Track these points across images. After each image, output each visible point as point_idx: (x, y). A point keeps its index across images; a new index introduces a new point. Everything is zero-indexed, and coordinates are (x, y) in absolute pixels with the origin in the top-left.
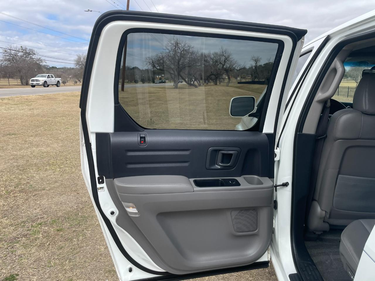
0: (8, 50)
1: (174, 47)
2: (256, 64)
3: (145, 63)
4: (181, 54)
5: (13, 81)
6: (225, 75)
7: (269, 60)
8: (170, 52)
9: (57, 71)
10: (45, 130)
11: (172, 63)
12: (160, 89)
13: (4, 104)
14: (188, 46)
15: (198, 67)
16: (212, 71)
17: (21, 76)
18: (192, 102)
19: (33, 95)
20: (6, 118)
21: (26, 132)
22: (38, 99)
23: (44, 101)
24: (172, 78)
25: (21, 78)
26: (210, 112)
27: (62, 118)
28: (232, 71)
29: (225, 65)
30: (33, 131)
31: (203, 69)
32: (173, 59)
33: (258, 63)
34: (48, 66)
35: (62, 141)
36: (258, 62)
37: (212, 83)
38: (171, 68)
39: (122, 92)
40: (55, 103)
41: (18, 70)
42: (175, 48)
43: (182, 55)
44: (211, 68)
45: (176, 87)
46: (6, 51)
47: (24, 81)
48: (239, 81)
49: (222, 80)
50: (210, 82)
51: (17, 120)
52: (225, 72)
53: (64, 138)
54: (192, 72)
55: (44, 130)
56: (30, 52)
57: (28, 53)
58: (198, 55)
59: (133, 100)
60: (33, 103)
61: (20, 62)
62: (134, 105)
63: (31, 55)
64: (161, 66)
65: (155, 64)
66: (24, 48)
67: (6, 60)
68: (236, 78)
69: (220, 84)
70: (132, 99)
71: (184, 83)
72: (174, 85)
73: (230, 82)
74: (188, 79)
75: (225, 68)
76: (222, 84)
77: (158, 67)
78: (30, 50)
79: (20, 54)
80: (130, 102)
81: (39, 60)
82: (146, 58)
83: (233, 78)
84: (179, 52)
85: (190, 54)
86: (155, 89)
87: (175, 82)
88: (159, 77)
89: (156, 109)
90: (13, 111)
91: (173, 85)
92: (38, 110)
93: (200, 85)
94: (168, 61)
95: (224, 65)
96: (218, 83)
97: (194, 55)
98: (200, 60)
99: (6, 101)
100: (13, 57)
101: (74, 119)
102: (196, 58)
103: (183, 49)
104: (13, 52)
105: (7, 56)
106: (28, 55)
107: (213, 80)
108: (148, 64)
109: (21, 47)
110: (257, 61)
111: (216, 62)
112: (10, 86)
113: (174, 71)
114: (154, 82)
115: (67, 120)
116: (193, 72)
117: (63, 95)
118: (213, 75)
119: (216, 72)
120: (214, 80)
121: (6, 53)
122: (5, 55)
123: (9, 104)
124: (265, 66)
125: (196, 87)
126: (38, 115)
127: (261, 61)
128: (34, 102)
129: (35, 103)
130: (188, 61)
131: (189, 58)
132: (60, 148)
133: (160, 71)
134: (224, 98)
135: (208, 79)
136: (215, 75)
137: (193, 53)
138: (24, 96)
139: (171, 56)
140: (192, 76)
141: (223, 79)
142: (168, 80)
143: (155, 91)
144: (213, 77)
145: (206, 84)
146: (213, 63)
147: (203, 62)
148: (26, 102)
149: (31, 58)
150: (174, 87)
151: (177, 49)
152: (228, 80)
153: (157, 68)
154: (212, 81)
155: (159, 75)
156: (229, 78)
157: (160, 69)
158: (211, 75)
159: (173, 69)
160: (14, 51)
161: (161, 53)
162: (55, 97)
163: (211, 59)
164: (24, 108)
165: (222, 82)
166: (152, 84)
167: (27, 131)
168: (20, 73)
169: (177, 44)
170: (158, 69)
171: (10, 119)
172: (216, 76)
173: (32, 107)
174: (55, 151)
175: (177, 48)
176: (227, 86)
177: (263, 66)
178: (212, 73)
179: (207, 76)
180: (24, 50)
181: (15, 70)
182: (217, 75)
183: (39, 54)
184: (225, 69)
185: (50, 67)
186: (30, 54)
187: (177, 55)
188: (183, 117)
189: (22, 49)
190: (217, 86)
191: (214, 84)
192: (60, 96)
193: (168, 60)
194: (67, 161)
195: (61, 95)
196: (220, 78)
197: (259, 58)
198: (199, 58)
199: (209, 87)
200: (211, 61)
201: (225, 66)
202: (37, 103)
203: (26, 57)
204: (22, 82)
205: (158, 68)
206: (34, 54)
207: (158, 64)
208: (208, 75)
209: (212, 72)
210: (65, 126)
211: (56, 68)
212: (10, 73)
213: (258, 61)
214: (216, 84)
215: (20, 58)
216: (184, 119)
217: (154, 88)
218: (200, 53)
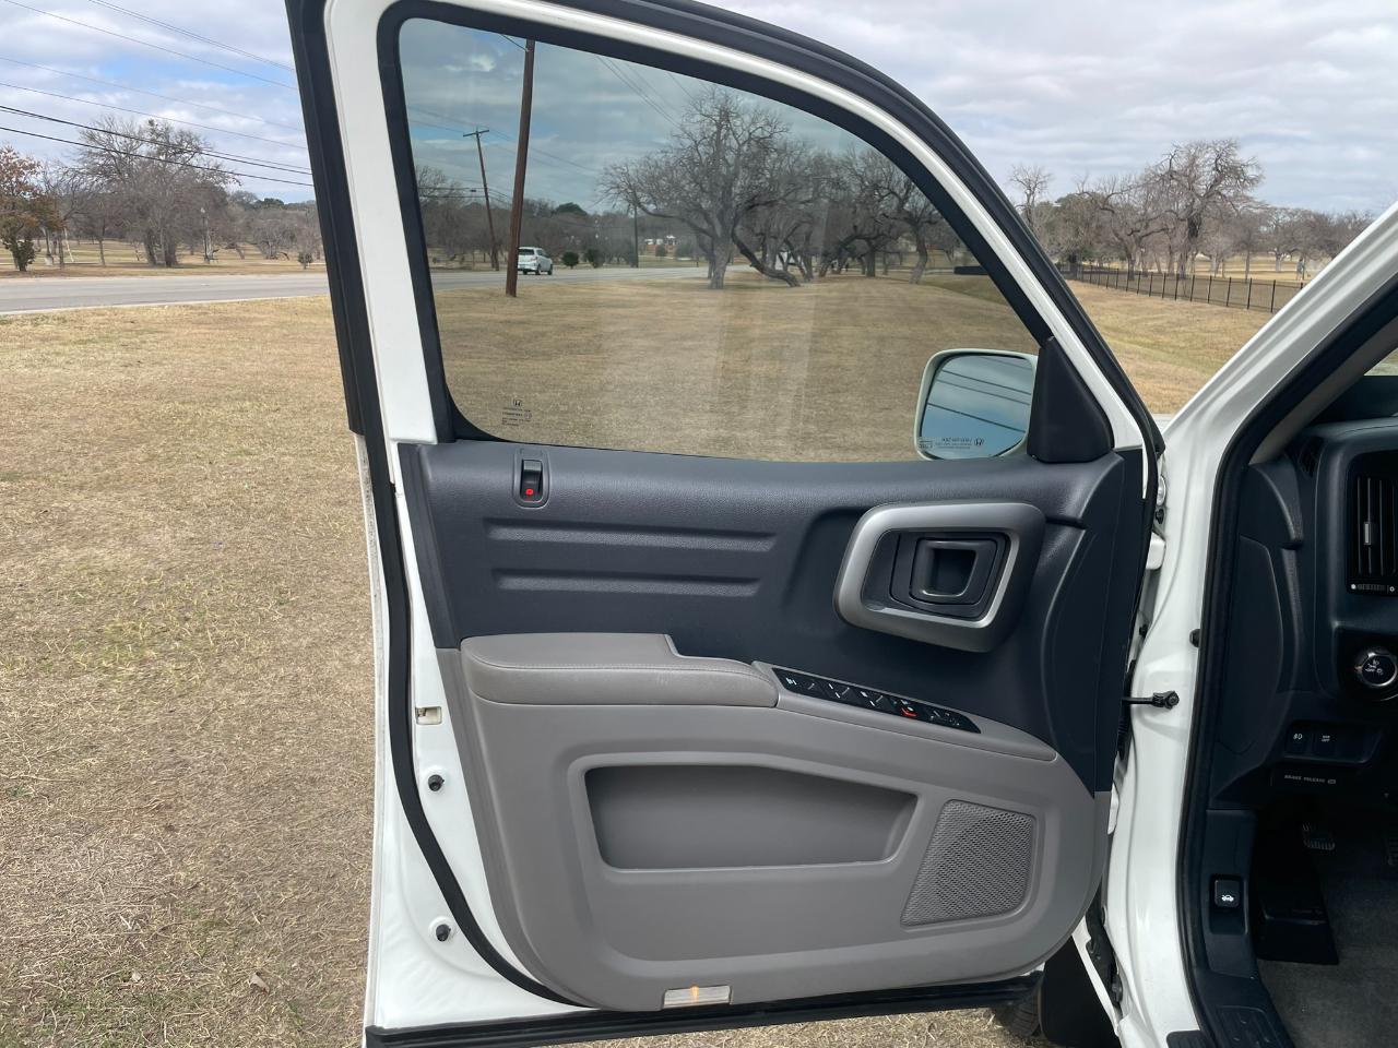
0: (102, 135)
1: (715, 129)
2: (1029, 196)
3: (602, 188)
4: (738, 155)
5: (118, 251)
6: (907, 238)
7: (1083, 184)
8: (697, 146)
9: (285, 215)
10: (152, 458)
11: (703, 190)
12: (656, 291)
13: (36, 338)
14: (769, 124)
15: (802, 207)
16: (858, 221)
17: (150, 232)
18: (776, 344)
19: (163, 307)
20: (13, 399)
21: (66, 465)
22: (179, 322)
23: (196, 331)
24: (702, 246)
25: (150, 237)
26: (847, 390)
27: (238, 405)
28: (935, 223)
29: (910, 199)
30: (99, 463)
31: (824, 215)
32: (708, 173)
33: (1037, 196)
34: (252, 196)
35: (199, 514)
36: (1037, 190)
37: (856, 271)
38: (698, 208)
39: (509, 299)
40: (235, 339)
41: (138, 209)
42: (719, 132)
43: (741, 158)
44: (855, 211)
45: (717, 283)
46: (92, 138)
47: (159, 250)
48: (961, 265)
49: (893, 257)
50: (847, 267)
51: (53, 408)
52: (907, 226)
53: (212, 499)
54: (781, 228)
55: (147, 461)
56: (180, 144)
57: (173, 146)
58: (805, 160)
59: (543, 334)
60: (151, 337)
61: (146, 181)
62: (544, 354)
63: (186, 155)
64: (664, 200)
65: (639, 194)
66: (159, 128)
67: (93, 172)
68: (949, 253)
69: (886, 273)
70: (540, 329)
71: (748, 268)
72: (710, 277)
73: (927, 265)
74: (764, 255)
75: (909, 213)
76: (893, 273)
77: (649, 203)
78: (182, 134)
79: (144, 149)
80: (529, 342)
81: (216, 170)
82: (606, 169)
83: (936, 252)
84: (730, 148)
85: (774, 155)
86: (635, 290)
87: (713, 262)
88: (655, 243)
89: (627, 374)
90: (57, 371)
91: (706, 275)
92: (157, 368)
93: (808, 277)
94: (691, 182)
95: (906, 198)
96: (879, 271)
97: (791, 160)
98: (811, 179)
99: (46, 328)
100: (120, 159)
101: (284, 409)
102: (797, 170)
103: (747, 134)
104: (118, 143)
105: (97, 154)
106: (174, 154)
107: (859, 259)
108: (612, 191)
109: (151, 123)
110: (1032, 186)
111: (876, 186)
112: (103, 269)
113: (710, 222)
114: (634, 263)
115: (259, 412)
116: (785, 224)
117: (281, 308)
118: (859, 237)
119: (871, 230)
120: (863, 258)
121: (93, 144)
122: (90, 152)
123: (57, 338)
124: (1063, 207)
125: (792, 282)
126: (147, 389)
127: (1051, 185)
128: (157, 335)
129: (159, 336)
130: (768, 184)
131: (771, 172)
132: (176, 551)
133: (659, 222)
134: (905, 331)
135: (840, 251)
136: (868, 240)
137: (785, 151)
138: (125, 310)
139: (700, 162)
140: (780, 241)
141: (898, 253)
142: (688, 256)
143: (633, 298)
144: (861, 245)
145: (834, 272)
146: (863, 190)
147: (824, 188)
148: (124, 334)
149: (185, 164)
150: (709, 282)
151: (726, 137)
152: (917, 258)
153: (644, 210)
154: (857, 262)
155: (655, 238)
156: (922, 252)
157: (657, 214)
158: (851, 239)
159: (705, 215)
160: (123, 139)
161: (662, 152)
162: (247, 315)
163: (857, 175)
164: (109, 355)
165: (891, 265)
166: (627, 272)
167: (74, 463)
168: (146, 219)
169: (725, 115)
170: (650, 213)
171: (30, 407)
172: (874, 242)
173: (139, 355)
174: (150, 566)
175: (724, 132)
176: (911, 283)
177: (1055, 205)
178: (859, 229)
179: (840, 242)
180: (158, 135)
181: (127, 210)
182: (875, 238)
183: (215, 150)
184: (907, 216)
185: (260, 201)
186: (182, 152)
187: (724, 159)
188: (735, 409)
189: (153, 131)
190: (875, 281)
191: (864, 273)
192: (264, 313)
193: (688, 175)
194: (187, 619)
195: (270, 308)
196: (886, 252)
197: (1045, 172)
198: (808, 171)
199: (844, 285)
200: (856, 185)
201: (907, 205)
202: (165, 338)
203: (166, 161)
204: (151, 255)
205: (651, 207)
206: (198, 150)
207: (650, 193)
208: (842, 237)
209: (855, 227)
210: (240, 442)
211: (278, 203)
212: (107, 221)
213: (1039, 186)
214: (871, 274)
215: (144, 165)
216: (739, 418)
217: (634, 284)
218: (812, 153)
